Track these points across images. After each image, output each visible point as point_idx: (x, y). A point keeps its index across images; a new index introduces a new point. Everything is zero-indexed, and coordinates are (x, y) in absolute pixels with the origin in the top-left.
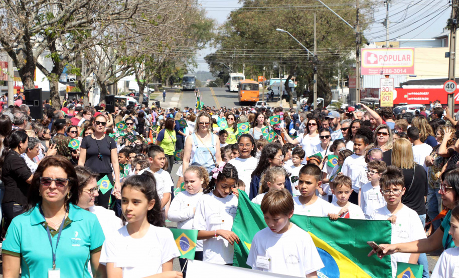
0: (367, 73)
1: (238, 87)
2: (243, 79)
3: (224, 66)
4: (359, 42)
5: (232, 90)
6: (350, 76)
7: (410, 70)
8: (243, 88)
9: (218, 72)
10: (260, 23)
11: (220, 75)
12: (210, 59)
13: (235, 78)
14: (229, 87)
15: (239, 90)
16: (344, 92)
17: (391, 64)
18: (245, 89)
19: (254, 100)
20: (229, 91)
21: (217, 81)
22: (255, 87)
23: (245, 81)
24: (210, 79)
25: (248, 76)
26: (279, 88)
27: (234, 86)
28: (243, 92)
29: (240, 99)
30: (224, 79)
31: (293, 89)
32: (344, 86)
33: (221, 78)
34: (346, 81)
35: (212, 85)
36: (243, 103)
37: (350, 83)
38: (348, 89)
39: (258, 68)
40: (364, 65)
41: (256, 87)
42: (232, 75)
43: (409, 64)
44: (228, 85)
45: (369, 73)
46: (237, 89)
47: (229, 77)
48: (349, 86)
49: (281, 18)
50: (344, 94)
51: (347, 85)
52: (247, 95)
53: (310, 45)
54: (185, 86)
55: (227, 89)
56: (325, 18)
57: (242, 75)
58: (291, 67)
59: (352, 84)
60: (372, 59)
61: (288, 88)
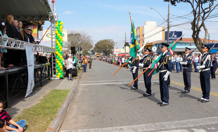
4: (113, 48)
6: (112, 53)
7: (120, 52)
10: (100, 46)
11: (93, 53)
12: (92, 51)
17: (118, 51)
22: (99, 54)
23: (97, 54)
25: (97, 53)
27: (96, 54)
30: (94, 53)
35: (92, 54)
36: (97, 57)
39: (99, 52)
40: (114, 51)
43: (120, 51)
49: (103, 45)
52: (98, 55)
53: (107, 49)
56: (109, 45)
57: (96, 53)
58: (104, 52)
60: (115, 50)
61: (103, 54)
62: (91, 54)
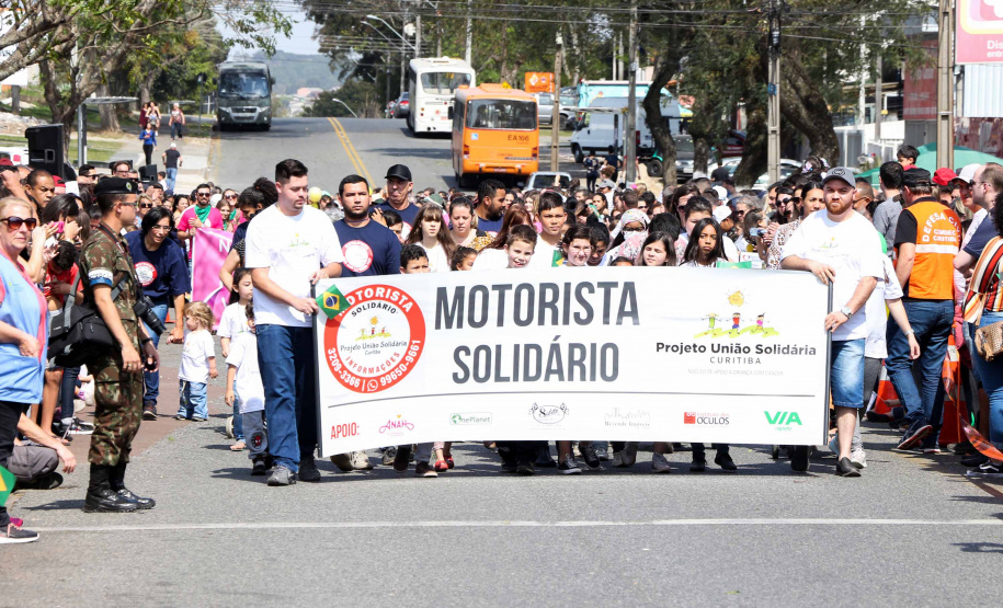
0: (981, 57)
1: (452, 114)
2: (466, 81)
3: (383, 28)
5: (421, 125)
6: (908, 72)
8: (474, 116)
9: (355, 56)
11: (367, 66)
13: (433, 79)
14: (408, 116)
15: (458, 125)
16: (883, 136)
18: (478, 125)
19: (518, 166)
20: (411, 131)
21: (348, 93)
22: (523, 116)
23: (473, 92)
24: (310, 84)
26: (616, 117)
27: (431, 110)
28: (473, 136)
29: (459, 164)
30: (380, 85)
31: (674, 126)
32: (885, 112)
33: (367, 79)
34: (894, 94)
35: (325, 107)
36: (469, 181)
37: (911, 97)
38: (903, 122)
40: (968, 22)
41: (523, 112)
42: (421, 66)
44: (405, 106)
45: (989, 55)
46: (446, 125)
47: (411, 75)
48: (906, 111)
50: (884, 146)
51: (896, 107)
52: (489, 149)
54: (229, 110)
55: (403, 122)
57: (462, 66)
59: (915, 104)
61: (657, 121)
62: (298, 101)
